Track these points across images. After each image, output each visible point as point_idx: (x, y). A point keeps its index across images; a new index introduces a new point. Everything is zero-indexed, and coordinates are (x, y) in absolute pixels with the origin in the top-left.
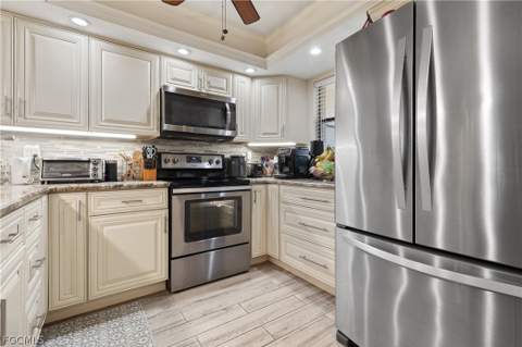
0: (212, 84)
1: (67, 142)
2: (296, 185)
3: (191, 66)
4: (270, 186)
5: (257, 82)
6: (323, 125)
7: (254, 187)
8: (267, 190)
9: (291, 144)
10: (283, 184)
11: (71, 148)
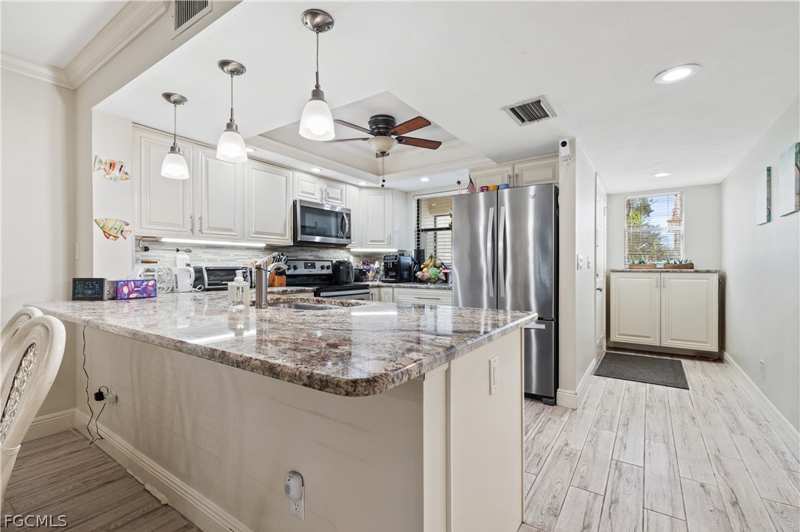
0: (331, 195)
1: (207, 250)
2: (411, 287)
3: (316, 179)
4: (382, 289)
5: (364, 191)
6: (422, 234)
7: (372, 291)
8: (379, 292)
9: (393, 250)
10: (397, 287)
11: (210, 256)
